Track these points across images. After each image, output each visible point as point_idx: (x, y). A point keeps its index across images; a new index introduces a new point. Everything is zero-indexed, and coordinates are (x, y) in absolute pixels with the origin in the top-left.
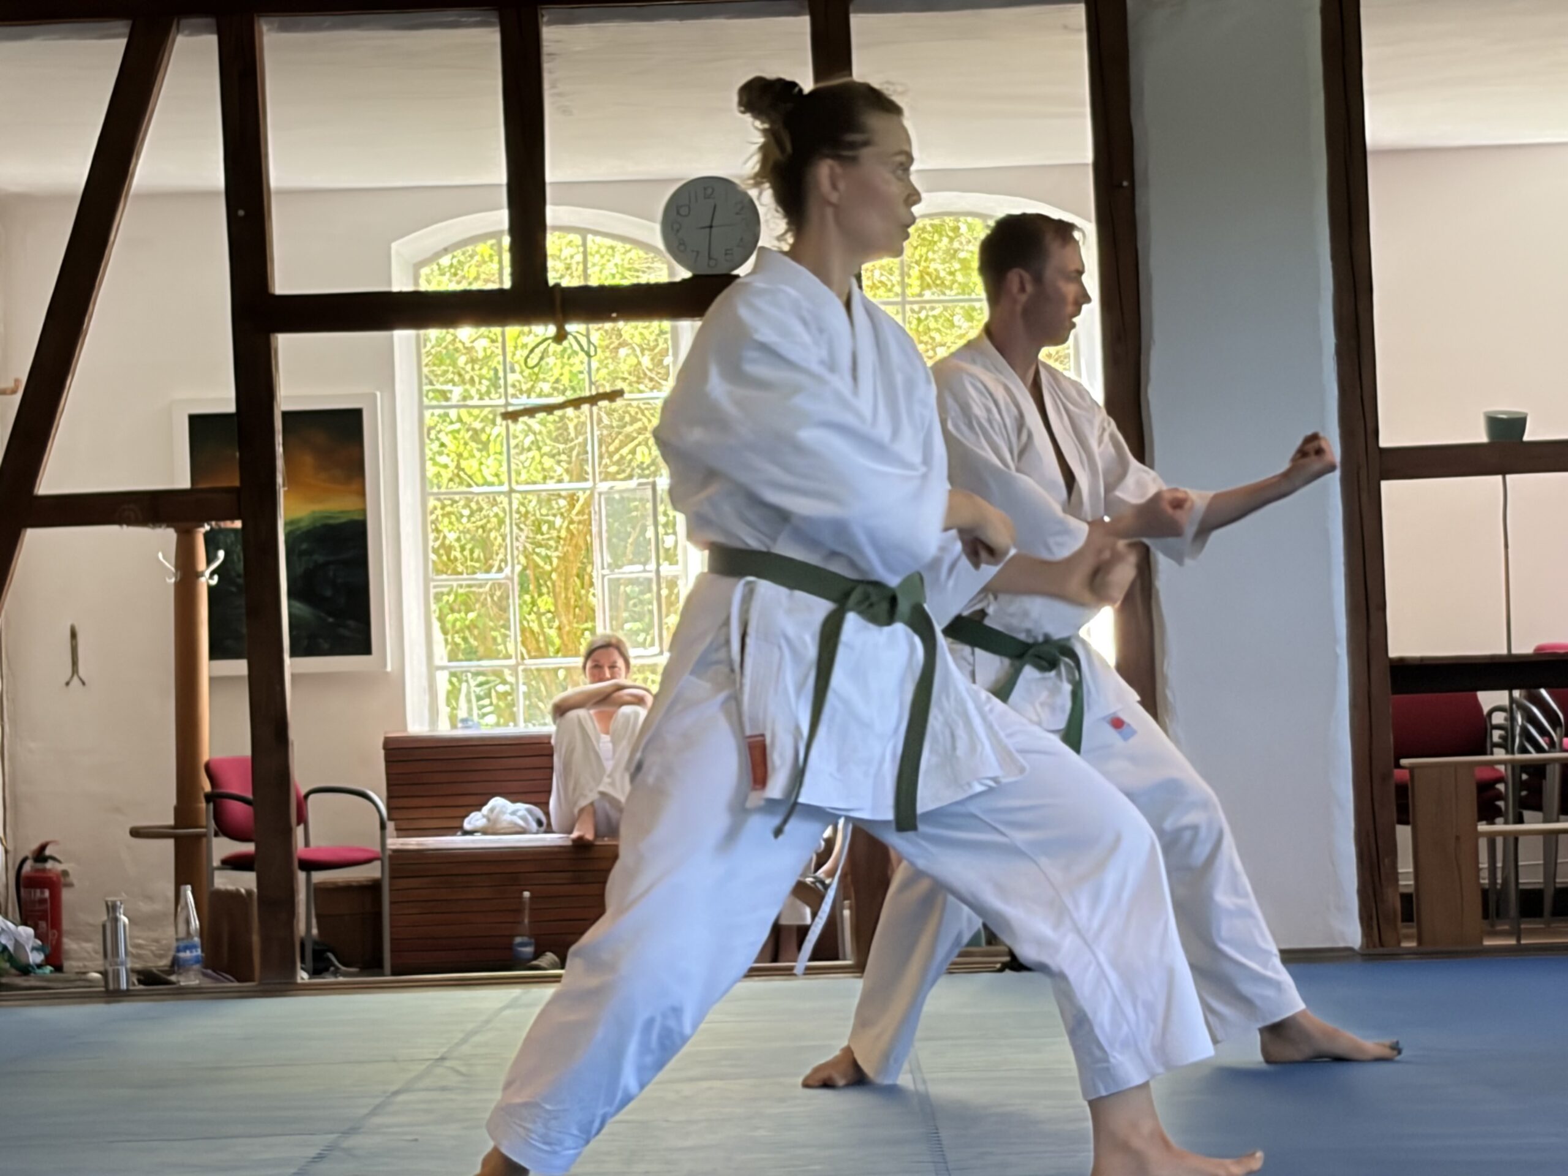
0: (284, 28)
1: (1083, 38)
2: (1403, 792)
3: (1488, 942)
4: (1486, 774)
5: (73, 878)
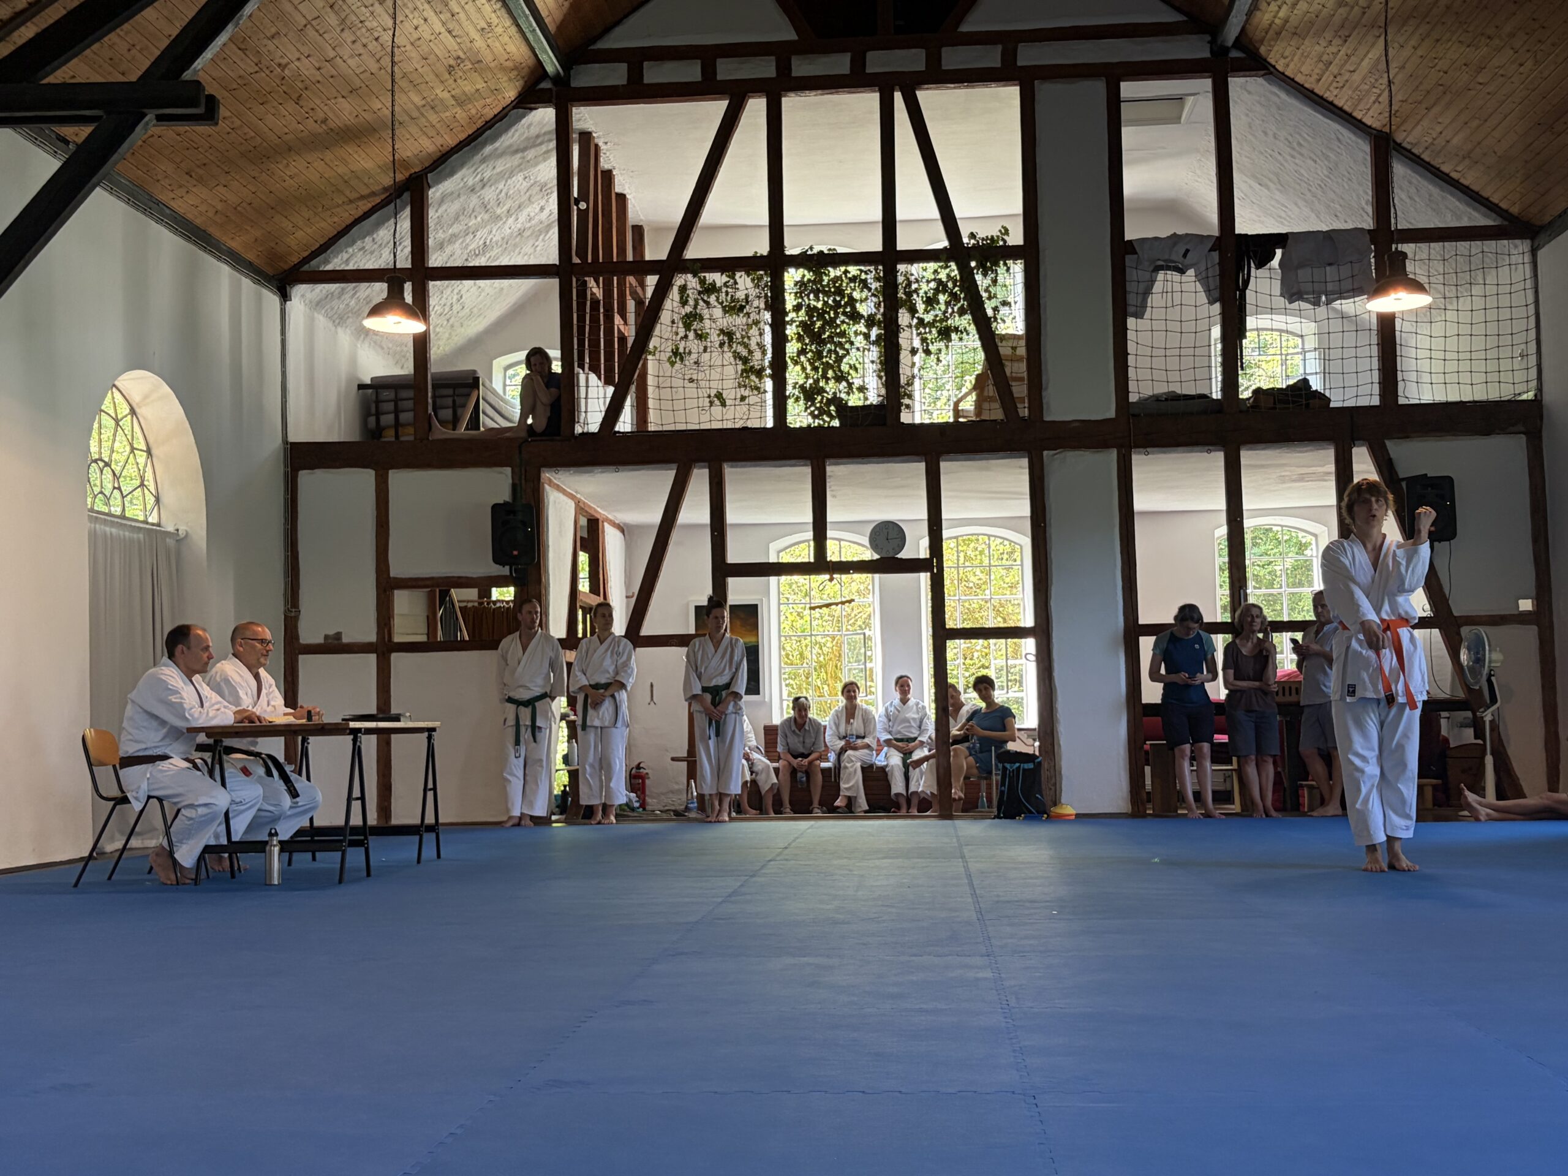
0: (732, 467)
1: (1027, 471)
5: (650, 775)
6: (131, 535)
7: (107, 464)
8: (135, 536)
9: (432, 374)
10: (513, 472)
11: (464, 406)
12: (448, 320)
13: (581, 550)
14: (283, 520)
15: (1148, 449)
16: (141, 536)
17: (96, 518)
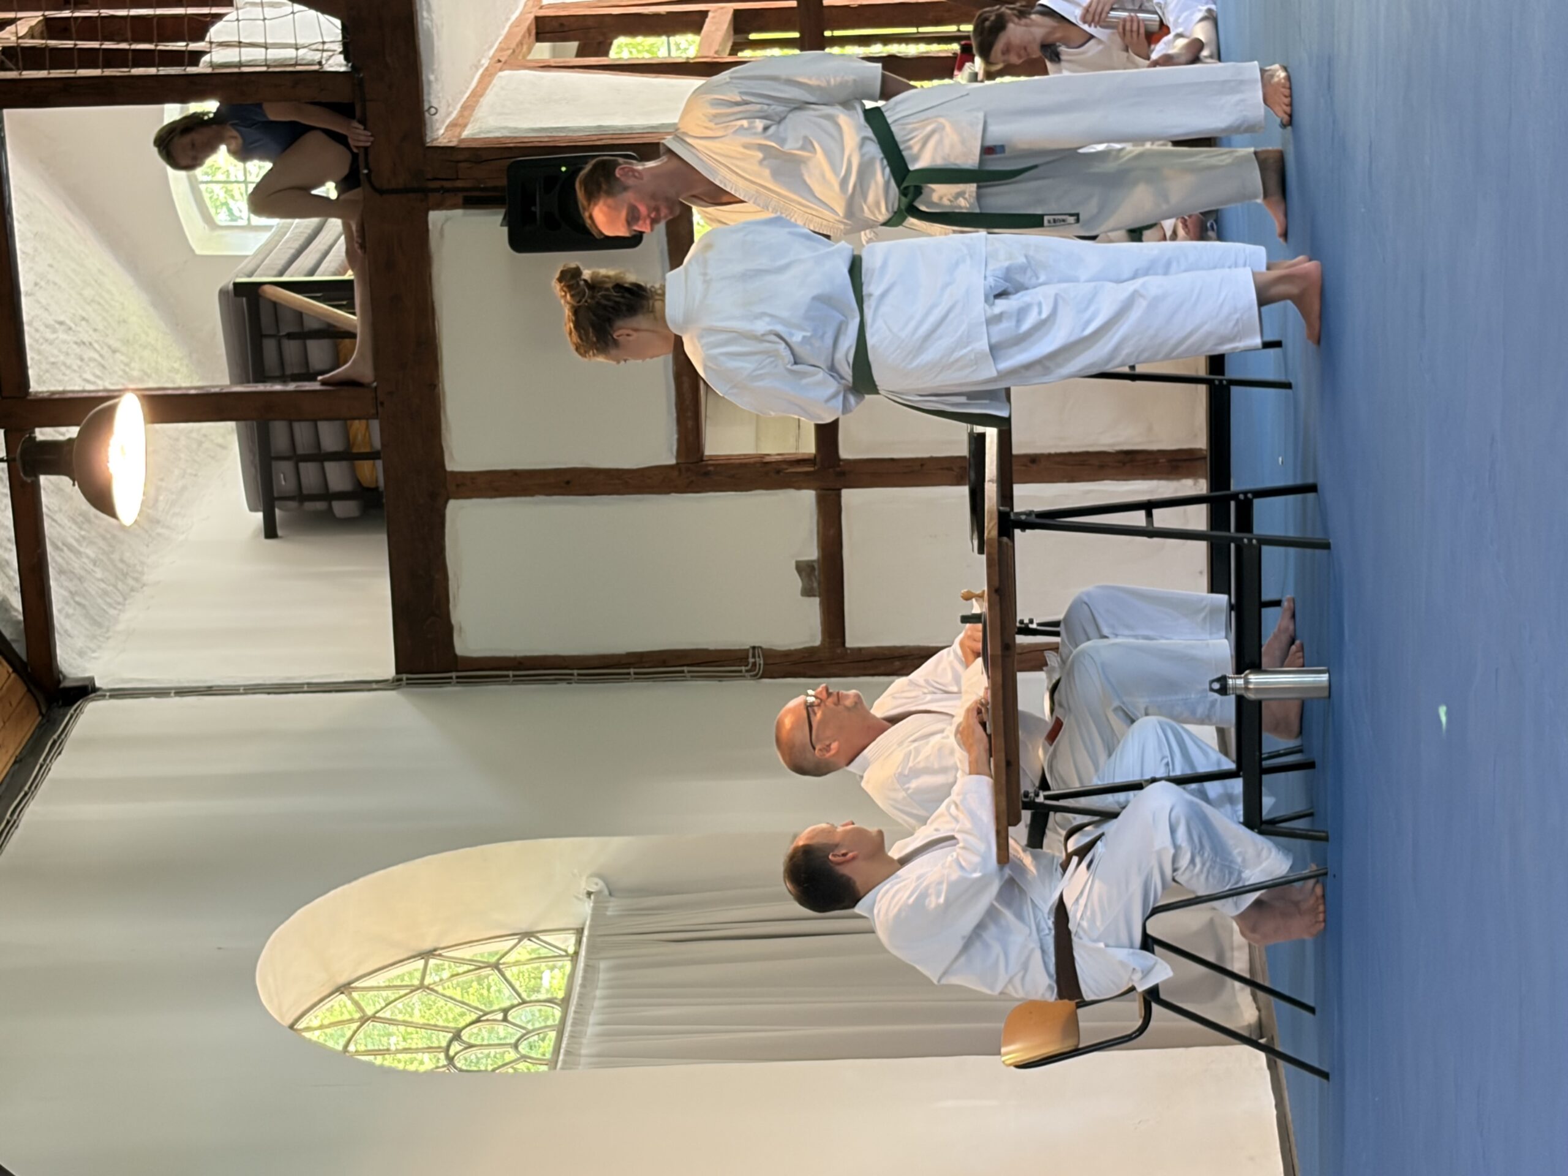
6: (600, 984)
7: (457, 1036)
8: (602, 976)
9: (233, 382)
10: (439, 206)
11: (299, 315)
12: (114, 351)
13: (606, 53)
14: (563, 686)
16: (602, 965)
17: (568, 1053)
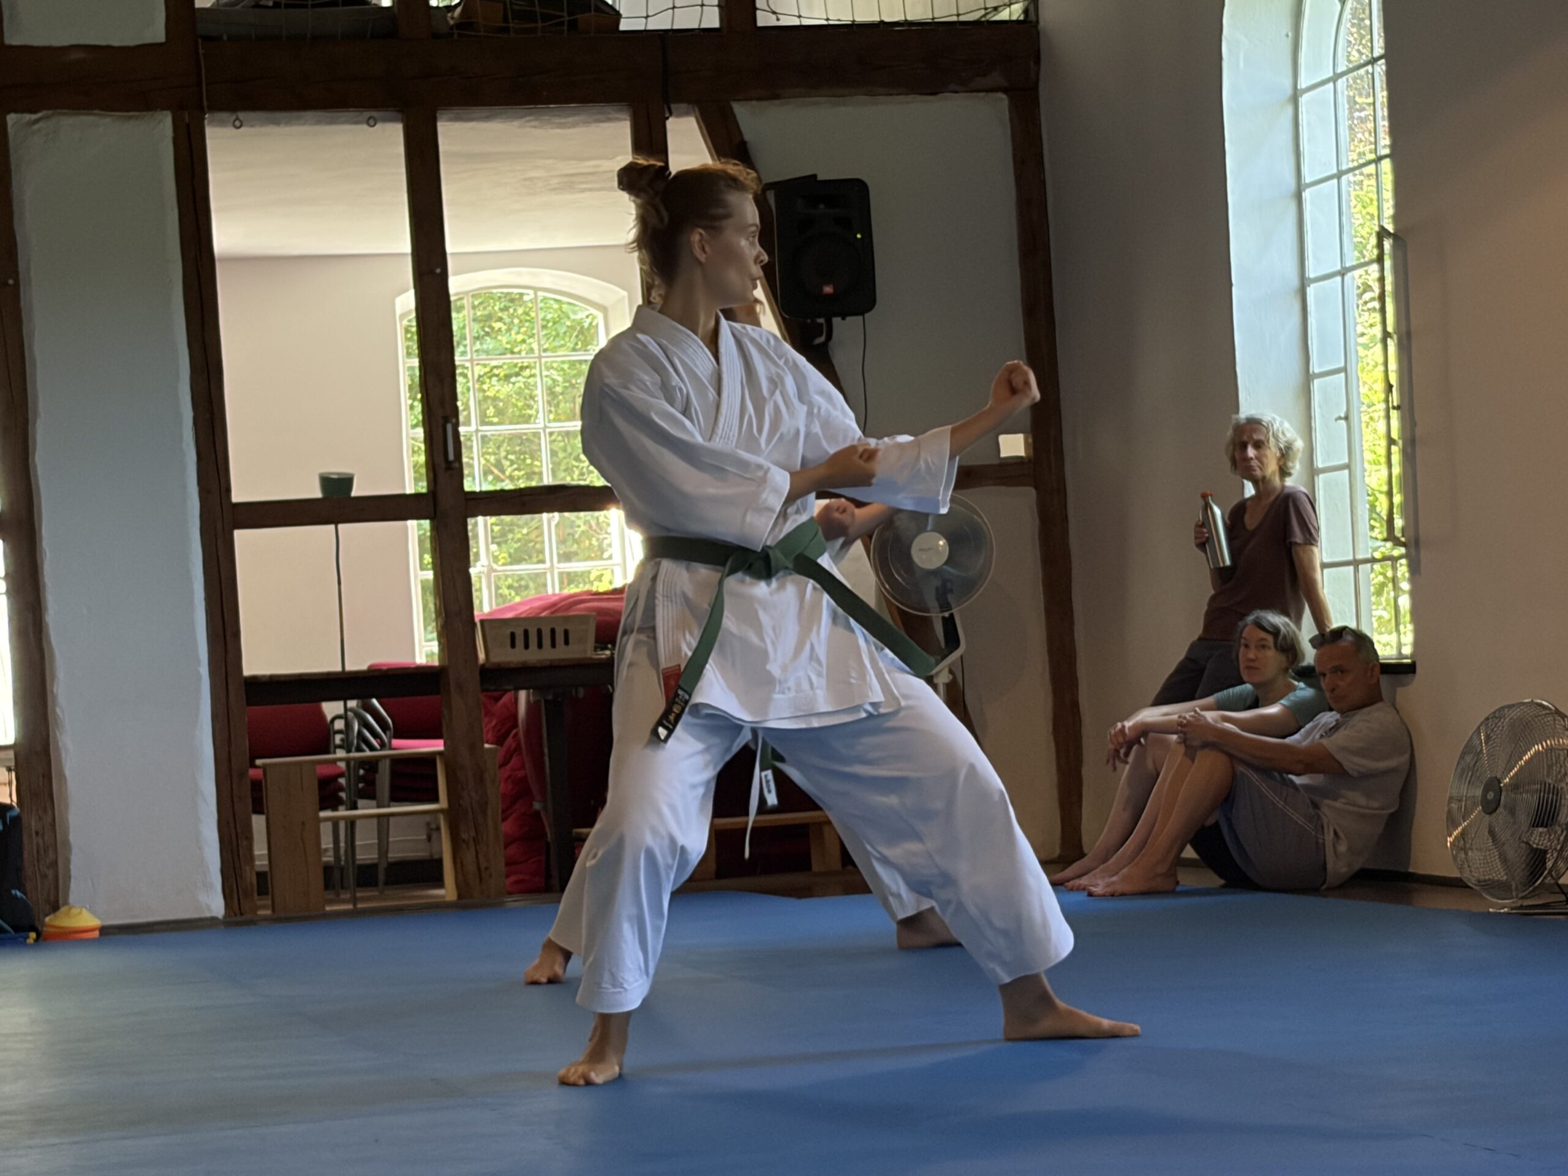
2: (257, 787)
3: (328, 908)
4: (327, 771)
15: (242, 115)
